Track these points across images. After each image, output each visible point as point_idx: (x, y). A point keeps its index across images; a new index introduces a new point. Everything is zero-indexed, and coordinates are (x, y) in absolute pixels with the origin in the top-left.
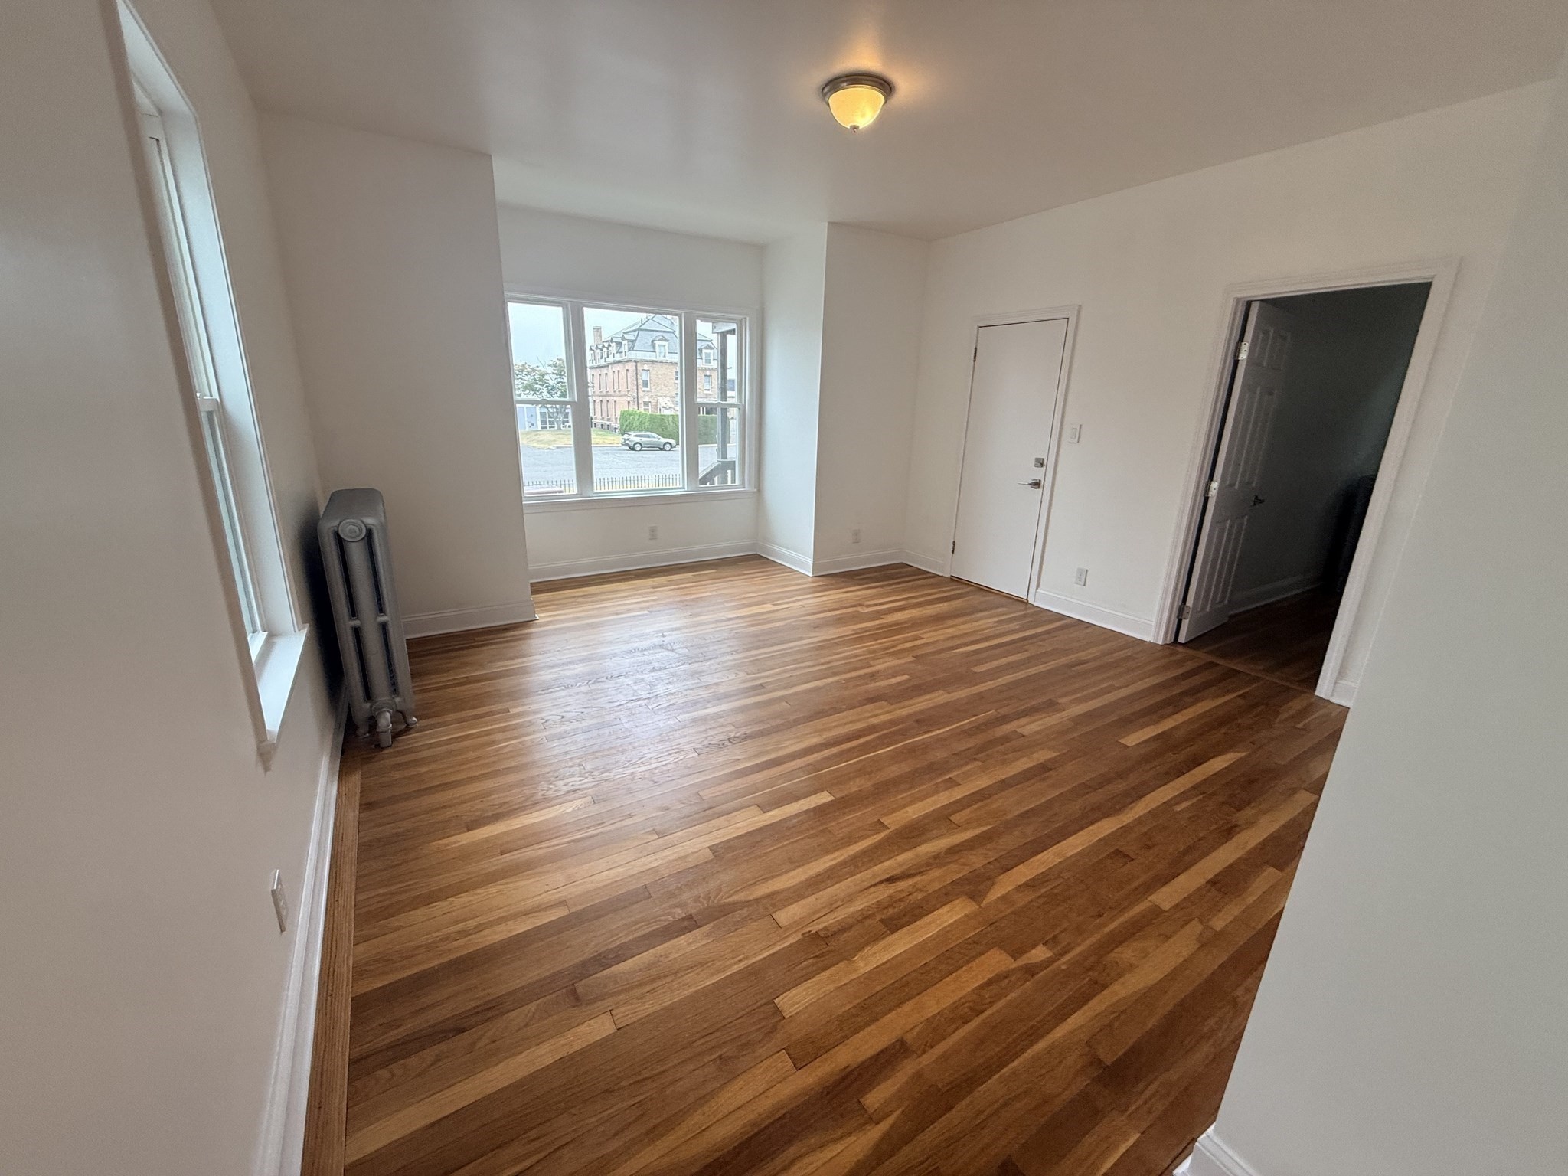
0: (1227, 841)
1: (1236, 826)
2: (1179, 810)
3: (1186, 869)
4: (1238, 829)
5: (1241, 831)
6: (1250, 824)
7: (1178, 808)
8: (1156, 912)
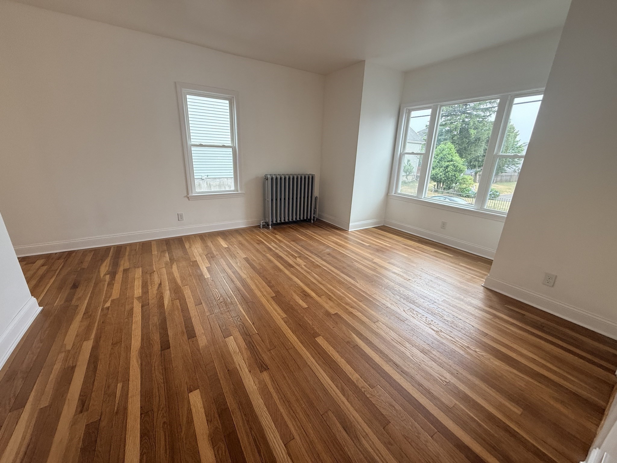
0: (80, 395)
1: (81, 412)
2: (119, 385)
3: (89, 361)
4: (79, 410)
5: (76, 411)
6: (74, 423)
7: (120, 385)
8: (87, 339)
